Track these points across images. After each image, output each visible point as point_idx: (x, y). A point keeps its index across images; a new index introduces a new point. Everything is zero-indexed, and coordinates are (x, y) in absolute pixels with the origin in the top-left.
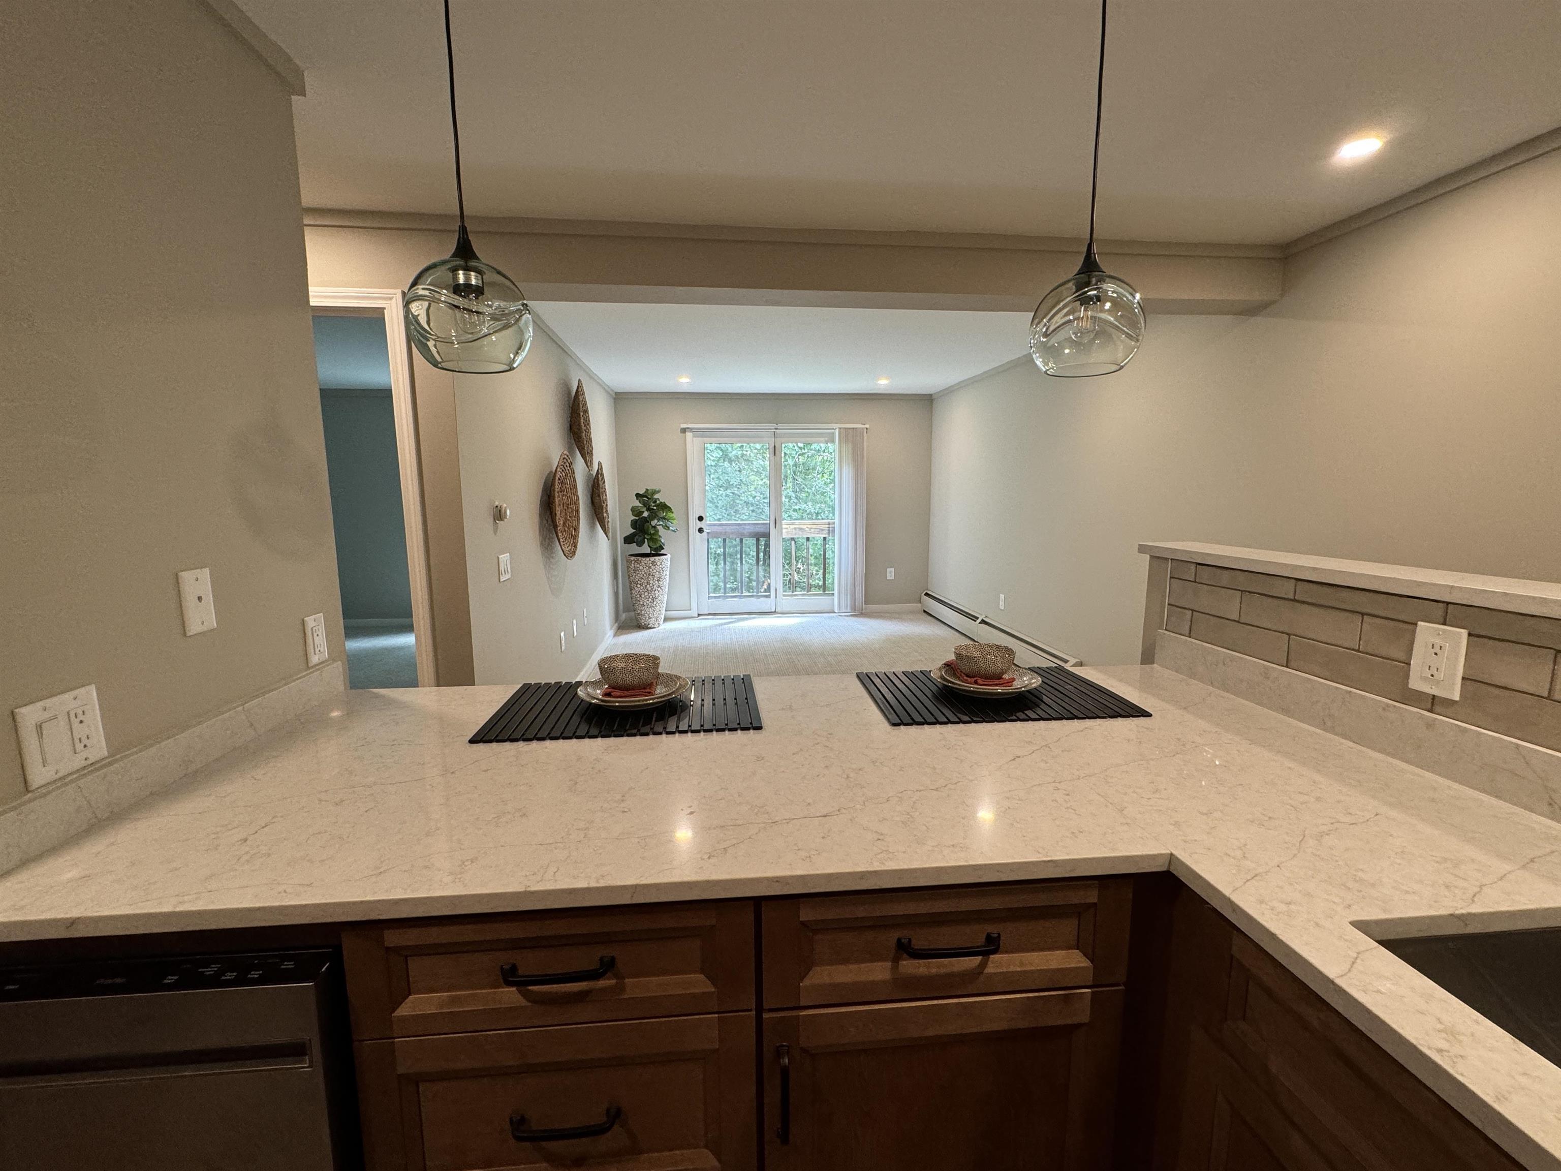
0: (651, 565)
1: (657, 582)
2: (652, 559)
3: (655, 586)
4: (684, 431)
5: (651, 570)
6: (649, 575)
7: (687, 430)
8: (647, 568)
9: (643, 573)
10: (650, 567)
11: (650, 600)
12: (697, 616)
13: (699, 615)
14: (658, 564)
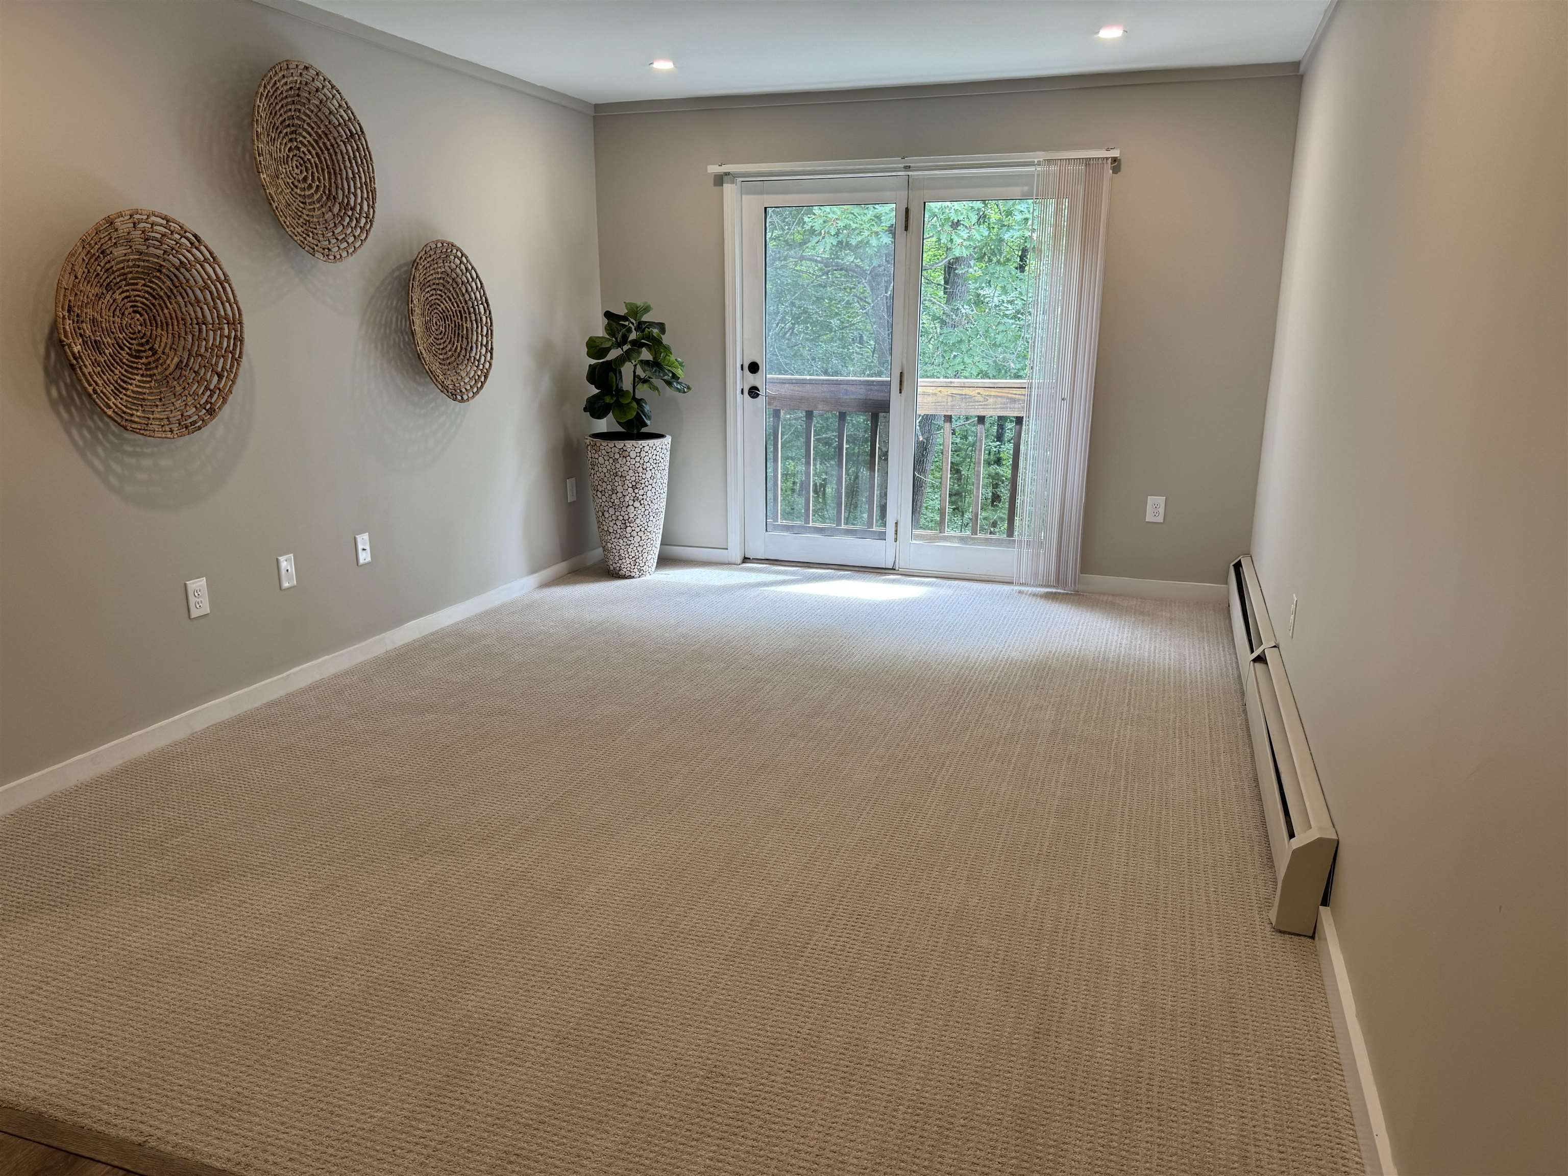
0: (617, 456)
1: (630, 490)
2: (620, 444)
3: (627, 498)
4: (719, 180)
5: (618, 466)
6: (616, 475)
7: (725, 178)
8: (611, 461)
9: (605, 471)
10: (616, 460)
11: (619, 523)
12: (739, 560)
13: (746, 560)
14: (633, 454)
